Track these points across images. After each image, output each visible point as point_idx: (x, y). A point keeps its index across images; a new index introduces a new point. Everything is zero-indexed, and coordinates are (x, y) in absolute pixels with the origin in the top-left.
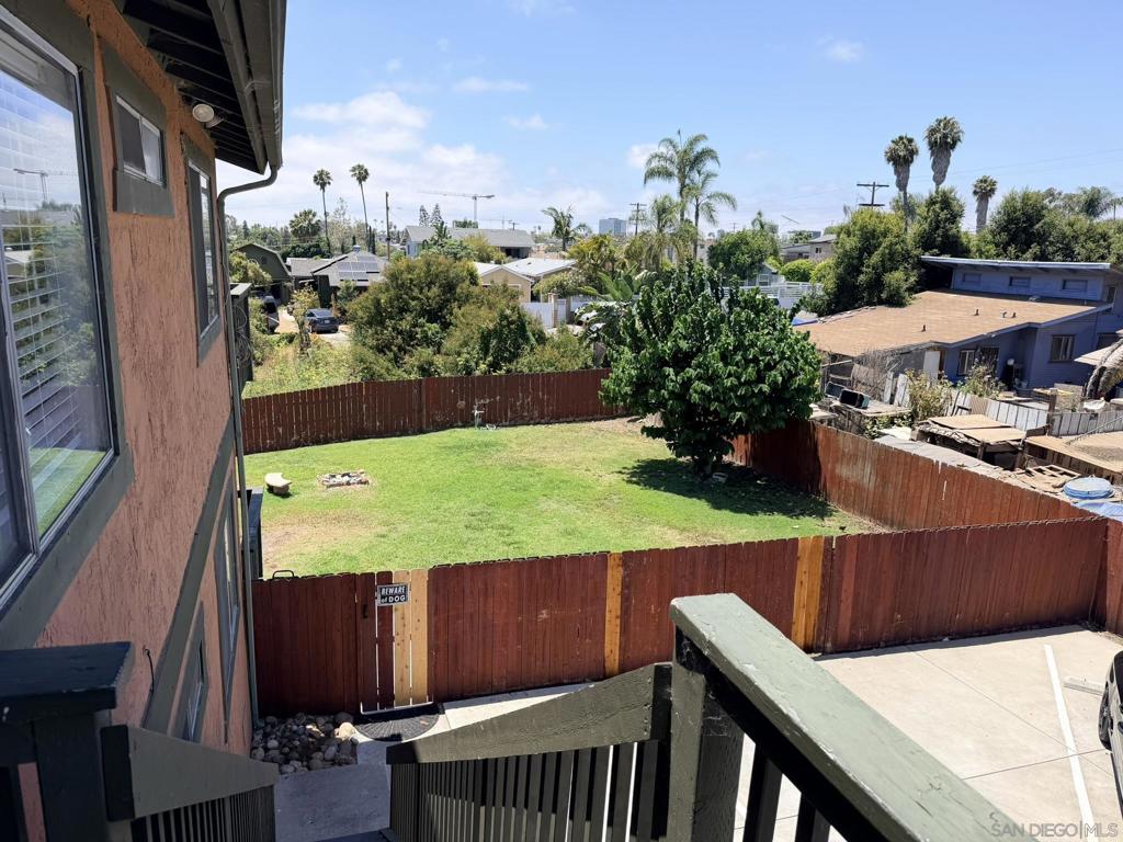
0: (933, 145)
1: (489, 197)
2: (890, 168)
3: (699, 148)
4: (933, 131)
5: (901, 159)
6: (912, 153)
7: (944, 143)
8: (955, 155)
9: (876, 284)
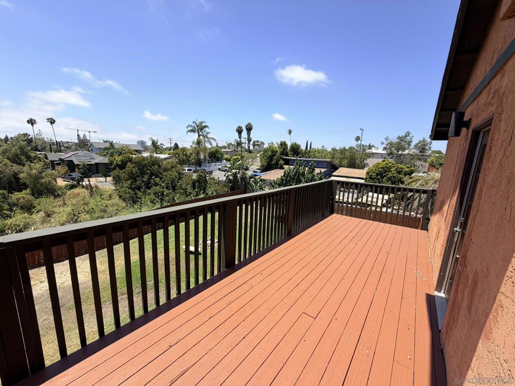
0: (247, 129)
1: (95, 132)
2: (237, 133)
3: (203, 125)
4: (247, 126)
5: (239, 131)
6: (242, 130)
7: (249, 129)
8: (252, 132)
9: (277, 163)
